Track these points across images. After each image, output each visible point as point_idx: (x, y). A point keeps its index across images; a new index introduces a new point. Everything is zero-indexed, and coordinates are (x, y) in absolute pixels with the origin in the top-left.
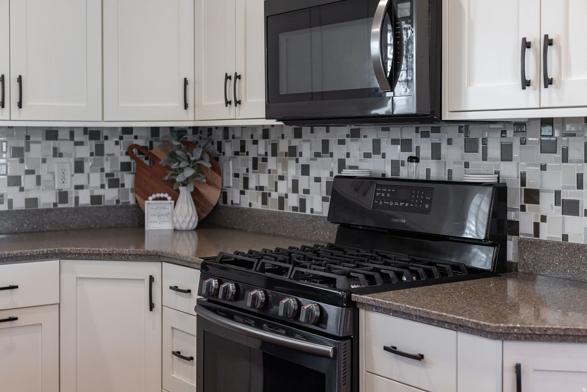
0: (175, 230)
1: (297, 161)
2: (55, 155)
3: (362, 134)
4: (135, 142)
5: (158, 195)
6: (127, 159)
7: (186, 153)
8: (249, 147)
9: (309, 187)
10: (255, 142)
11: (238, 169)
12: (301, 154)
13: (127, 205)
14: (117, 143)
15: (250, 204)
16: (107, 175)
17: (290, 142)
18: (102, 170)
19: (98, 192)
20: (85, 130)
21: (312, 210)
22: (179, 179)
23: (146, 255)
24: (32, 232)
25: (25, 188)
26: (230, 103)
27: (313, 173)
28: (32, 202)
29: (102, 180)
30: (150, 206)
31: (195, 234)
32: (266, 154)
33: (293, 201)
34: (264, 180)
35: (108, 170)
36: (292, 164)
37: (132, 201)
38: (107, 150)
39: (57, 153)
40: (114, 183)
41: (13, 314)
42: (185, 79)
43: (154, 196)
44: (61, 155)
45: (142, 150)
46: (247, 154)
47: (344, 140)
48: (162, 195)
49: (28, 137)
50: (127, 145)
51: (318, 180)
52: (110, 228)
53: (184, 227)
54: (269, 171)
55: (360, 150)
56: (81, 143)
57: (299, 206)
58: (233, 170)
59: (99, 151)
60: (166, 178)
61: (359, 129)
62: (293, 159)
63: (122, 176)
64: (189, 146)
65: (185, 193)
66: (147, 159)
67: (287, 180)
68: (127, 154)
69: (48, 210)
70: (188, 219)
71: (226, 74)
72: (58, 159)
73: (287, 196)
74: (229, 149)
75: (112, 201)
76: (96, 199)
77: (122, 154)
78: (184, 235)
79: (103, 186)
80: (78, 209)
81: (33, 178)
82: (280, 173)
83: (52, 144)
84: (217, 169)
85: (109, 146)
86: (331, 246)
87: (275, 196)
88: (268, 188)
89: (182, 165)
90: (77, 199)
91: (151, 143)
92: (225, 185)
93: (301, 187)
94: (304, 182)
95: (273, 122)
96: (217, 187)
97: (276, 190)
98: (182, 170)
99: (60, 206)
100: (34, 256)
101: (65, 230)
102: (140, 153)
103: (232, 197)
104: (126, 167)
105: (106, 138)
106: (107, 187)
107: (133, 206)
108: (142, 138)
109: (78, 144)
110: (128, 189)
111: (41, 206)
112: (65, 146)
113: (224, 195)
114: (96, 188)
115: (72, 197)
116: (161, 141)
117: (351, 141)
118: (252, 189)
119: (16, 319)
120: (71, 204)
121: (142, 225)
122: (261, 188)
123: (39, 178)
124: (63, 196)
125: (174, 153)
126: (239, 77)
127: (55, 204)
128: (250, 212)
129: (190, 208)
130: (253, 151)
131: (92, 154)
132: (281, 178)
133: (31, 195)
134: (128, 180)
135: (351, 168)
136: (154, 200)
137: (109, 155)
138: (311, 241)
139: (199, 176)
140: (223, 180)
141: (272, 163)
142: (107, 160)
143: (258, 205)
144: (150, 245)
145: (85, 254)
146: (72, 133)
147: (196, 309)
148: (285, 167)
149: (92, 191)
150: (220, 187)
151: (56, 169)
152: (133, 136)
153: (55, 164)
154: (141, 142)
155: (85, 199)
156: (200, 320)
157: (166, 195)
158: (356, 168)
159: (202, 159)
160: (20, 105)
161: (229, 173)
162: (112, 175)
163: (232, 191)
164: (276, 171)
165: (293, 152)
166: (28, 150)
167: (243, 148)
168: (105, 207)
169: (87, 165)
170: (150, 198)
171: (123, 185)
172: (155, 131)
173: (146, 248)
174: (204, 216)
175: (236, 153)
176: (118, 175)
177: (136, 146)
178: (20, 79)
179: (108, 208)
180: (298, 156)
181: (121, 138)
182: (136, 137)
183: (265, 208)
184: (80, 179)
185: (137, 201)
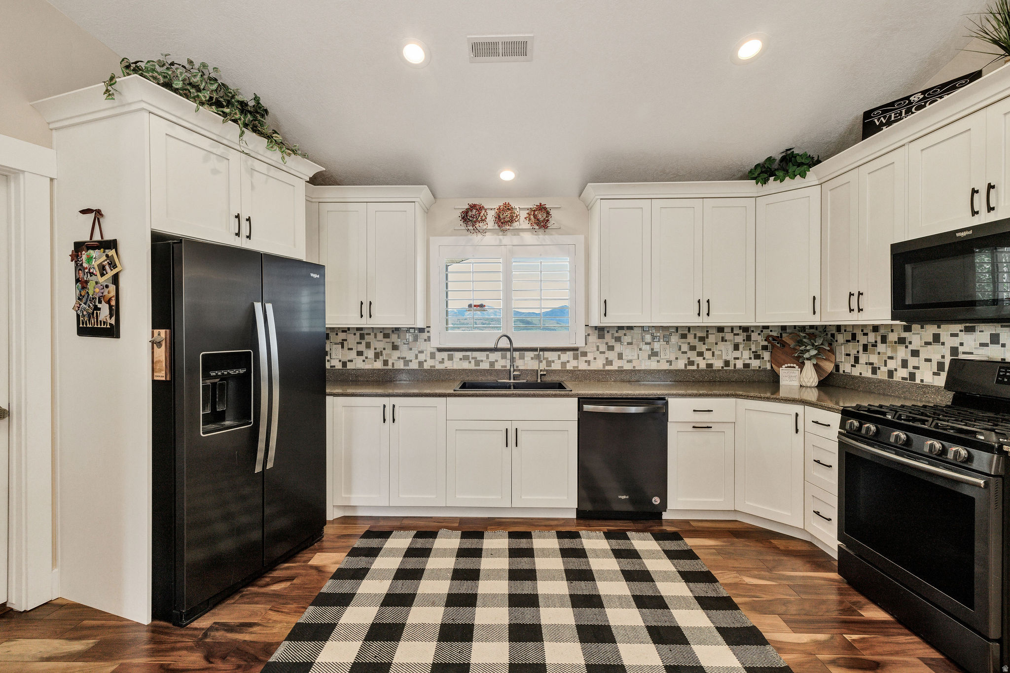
0: (801, 386)
1: (907, 347)
2: (722, 341)
3: (977, 329)
4: (771, 334)
5: (789, 365)
6: (766, 343)
7: (810, 340)
8: (860, 336)
9: (919, 364)
10: (866, 334)
11: (850, 351)
12: (910, 343)
13: (765, 370)
14: (759, 334)
15: (861, 374)
16: (753, 352)
17: (899, 334)
18: (750, 349)
19: (747, 362)
20: (740, 327)
21: (922, 381)
22: (806, 355)
23: (793, 401)
24: (710, 382)
25: (706, 358)
26: (853, 310)
27: (923, 356)
28: (710, 366)
29: (750, 354)
30: (784, 371)
31: (816, 389)
32: (876, 342)
33: (902, 373)
34: (874, 359)
35: (753, 349)
36: (901, 349)
37: (769, 367)
38: (753, 338)
39: (723, 340)
40: (757, 357)
41: (709, 425)
42: (814, 297)
43: (786, 365)
44: (726, 341)
45: (774, 338)
46: (858, 341)
47: (958, 334)
48: (792, 365)
49: (707, 331)
50: (766, 335)
51: (928, 360)
52: (754, 382)
53: (809, 385)
54: (879, 353)
55: (975, 341)
56: (738, 334)
57: (908, 377)
58: (844, 351)
59: (749, 338)
60: (796, 355)
61: (975, 326)
62: (903, 346)
63: (762, 353)
64: (812, 336)
65: (809, 365)
66: (778, 343)
67: (896, 359)
68: (765, 340)
69: (719, 370)
70: (812, 380)
71: (850, 292)
72: (724, 343)
73: (896, 370)
74: (840, 338)
75: (756, 367)
76: (746, 366)
77: (762, 340)
78: (809, 389)
79: (750, 358)
80: (735, 371)
81: (710, 352)
82: (889, 354)
83: (721, 334)
84: (832, 351)
85: (754, 336)
86: (947, 406)
87: (884, 369)
88: (878, 364)
89: (808, 348)
90: (735, 365)
91: (781, 334)
92: (837, 360)
93: (910, 365)
94: (913, 361)
95: (898, 322)
96: (832, 362)
97: (886, 365)
98: (808, 351)
99: (725, 368)
100: (721, 395)
101: (728, 382)
102: (774, 340)
103: (844, 368)
104: (765, 348)
105: (753, 331)
106: (753, 358)
107: (770, 370)
108: (775, 331)
109: (735, 335)
110: (766, 361)
111: (714, 368)
112: (729, 336)
113: (837, 367)
114: (747, 359)
115: (732, 364)
116: (788, 333)
117: (965, 334)
118: (862, 364)
119: (711, 427)
120: (731, 367)
121: (778, 382)
122: (871, 364)
123: (713, 353)
124: (727, 363)
125: (802, 341)
126: (862, 294)
127: (722, 367)
128: (860, 379)
129: (813, 373)
130: (863, 340)
131: (744, 340)
132: (891, 358)
133: (710, 362)
134: (766, 355)
135: (964, 353)
136: (786, 367)
137: (754, 341)
138: (921, 401)
139: (820, 355)
140: (836, 357)
141: (881, 347)
142: (753, 344)
143: (868, 373)
144: (783, 393)
145: (751, 397)
146: (732, 328)
147: (838, 437)
148: (895, 350)
149: (744, 361)
150: (834, 361)
151: (723, 348)
152: (769, 330)
153: (721, 345)
154: (775, 334)
155: (740, 365)
156: (841, 444)
157: (795, 365)
158: (972, 353)
159: (822, 344)
160: (708, 314)
161: (841, 353)
162: (756, 352)
163: (844, 364)
164: (885, 354)
165: (902, 341)
166: (707, 338)
167: (854, 336)
168: (752, 370)
169: (741, 347)
170: (783, 366)
171: (763, 358)
172: (784, 328)
173: (781, 395)
174: (822, 379)
175: (848, 341)
176: (760, 352)
177: (772, 336)
178: (708, 301)
179: (754, 370)
180: (907, 344)
181: (762, 331)
182: (771, 331)
183: (874, 376)
184: (737, 354)
185: (772, 367)
